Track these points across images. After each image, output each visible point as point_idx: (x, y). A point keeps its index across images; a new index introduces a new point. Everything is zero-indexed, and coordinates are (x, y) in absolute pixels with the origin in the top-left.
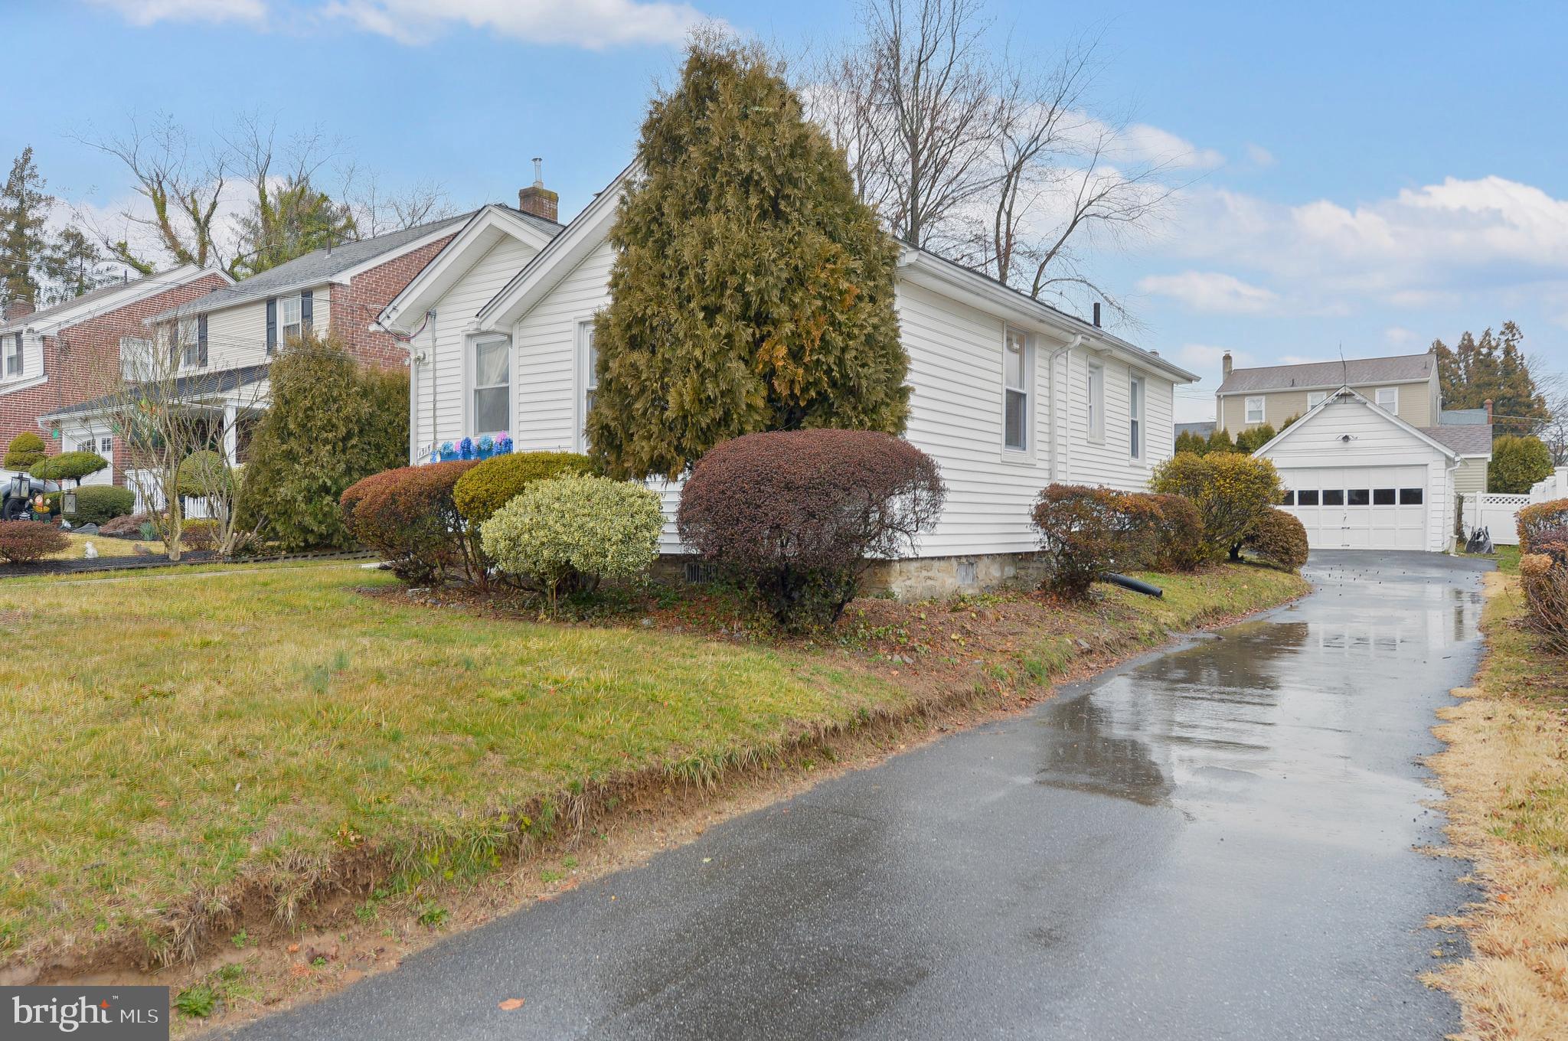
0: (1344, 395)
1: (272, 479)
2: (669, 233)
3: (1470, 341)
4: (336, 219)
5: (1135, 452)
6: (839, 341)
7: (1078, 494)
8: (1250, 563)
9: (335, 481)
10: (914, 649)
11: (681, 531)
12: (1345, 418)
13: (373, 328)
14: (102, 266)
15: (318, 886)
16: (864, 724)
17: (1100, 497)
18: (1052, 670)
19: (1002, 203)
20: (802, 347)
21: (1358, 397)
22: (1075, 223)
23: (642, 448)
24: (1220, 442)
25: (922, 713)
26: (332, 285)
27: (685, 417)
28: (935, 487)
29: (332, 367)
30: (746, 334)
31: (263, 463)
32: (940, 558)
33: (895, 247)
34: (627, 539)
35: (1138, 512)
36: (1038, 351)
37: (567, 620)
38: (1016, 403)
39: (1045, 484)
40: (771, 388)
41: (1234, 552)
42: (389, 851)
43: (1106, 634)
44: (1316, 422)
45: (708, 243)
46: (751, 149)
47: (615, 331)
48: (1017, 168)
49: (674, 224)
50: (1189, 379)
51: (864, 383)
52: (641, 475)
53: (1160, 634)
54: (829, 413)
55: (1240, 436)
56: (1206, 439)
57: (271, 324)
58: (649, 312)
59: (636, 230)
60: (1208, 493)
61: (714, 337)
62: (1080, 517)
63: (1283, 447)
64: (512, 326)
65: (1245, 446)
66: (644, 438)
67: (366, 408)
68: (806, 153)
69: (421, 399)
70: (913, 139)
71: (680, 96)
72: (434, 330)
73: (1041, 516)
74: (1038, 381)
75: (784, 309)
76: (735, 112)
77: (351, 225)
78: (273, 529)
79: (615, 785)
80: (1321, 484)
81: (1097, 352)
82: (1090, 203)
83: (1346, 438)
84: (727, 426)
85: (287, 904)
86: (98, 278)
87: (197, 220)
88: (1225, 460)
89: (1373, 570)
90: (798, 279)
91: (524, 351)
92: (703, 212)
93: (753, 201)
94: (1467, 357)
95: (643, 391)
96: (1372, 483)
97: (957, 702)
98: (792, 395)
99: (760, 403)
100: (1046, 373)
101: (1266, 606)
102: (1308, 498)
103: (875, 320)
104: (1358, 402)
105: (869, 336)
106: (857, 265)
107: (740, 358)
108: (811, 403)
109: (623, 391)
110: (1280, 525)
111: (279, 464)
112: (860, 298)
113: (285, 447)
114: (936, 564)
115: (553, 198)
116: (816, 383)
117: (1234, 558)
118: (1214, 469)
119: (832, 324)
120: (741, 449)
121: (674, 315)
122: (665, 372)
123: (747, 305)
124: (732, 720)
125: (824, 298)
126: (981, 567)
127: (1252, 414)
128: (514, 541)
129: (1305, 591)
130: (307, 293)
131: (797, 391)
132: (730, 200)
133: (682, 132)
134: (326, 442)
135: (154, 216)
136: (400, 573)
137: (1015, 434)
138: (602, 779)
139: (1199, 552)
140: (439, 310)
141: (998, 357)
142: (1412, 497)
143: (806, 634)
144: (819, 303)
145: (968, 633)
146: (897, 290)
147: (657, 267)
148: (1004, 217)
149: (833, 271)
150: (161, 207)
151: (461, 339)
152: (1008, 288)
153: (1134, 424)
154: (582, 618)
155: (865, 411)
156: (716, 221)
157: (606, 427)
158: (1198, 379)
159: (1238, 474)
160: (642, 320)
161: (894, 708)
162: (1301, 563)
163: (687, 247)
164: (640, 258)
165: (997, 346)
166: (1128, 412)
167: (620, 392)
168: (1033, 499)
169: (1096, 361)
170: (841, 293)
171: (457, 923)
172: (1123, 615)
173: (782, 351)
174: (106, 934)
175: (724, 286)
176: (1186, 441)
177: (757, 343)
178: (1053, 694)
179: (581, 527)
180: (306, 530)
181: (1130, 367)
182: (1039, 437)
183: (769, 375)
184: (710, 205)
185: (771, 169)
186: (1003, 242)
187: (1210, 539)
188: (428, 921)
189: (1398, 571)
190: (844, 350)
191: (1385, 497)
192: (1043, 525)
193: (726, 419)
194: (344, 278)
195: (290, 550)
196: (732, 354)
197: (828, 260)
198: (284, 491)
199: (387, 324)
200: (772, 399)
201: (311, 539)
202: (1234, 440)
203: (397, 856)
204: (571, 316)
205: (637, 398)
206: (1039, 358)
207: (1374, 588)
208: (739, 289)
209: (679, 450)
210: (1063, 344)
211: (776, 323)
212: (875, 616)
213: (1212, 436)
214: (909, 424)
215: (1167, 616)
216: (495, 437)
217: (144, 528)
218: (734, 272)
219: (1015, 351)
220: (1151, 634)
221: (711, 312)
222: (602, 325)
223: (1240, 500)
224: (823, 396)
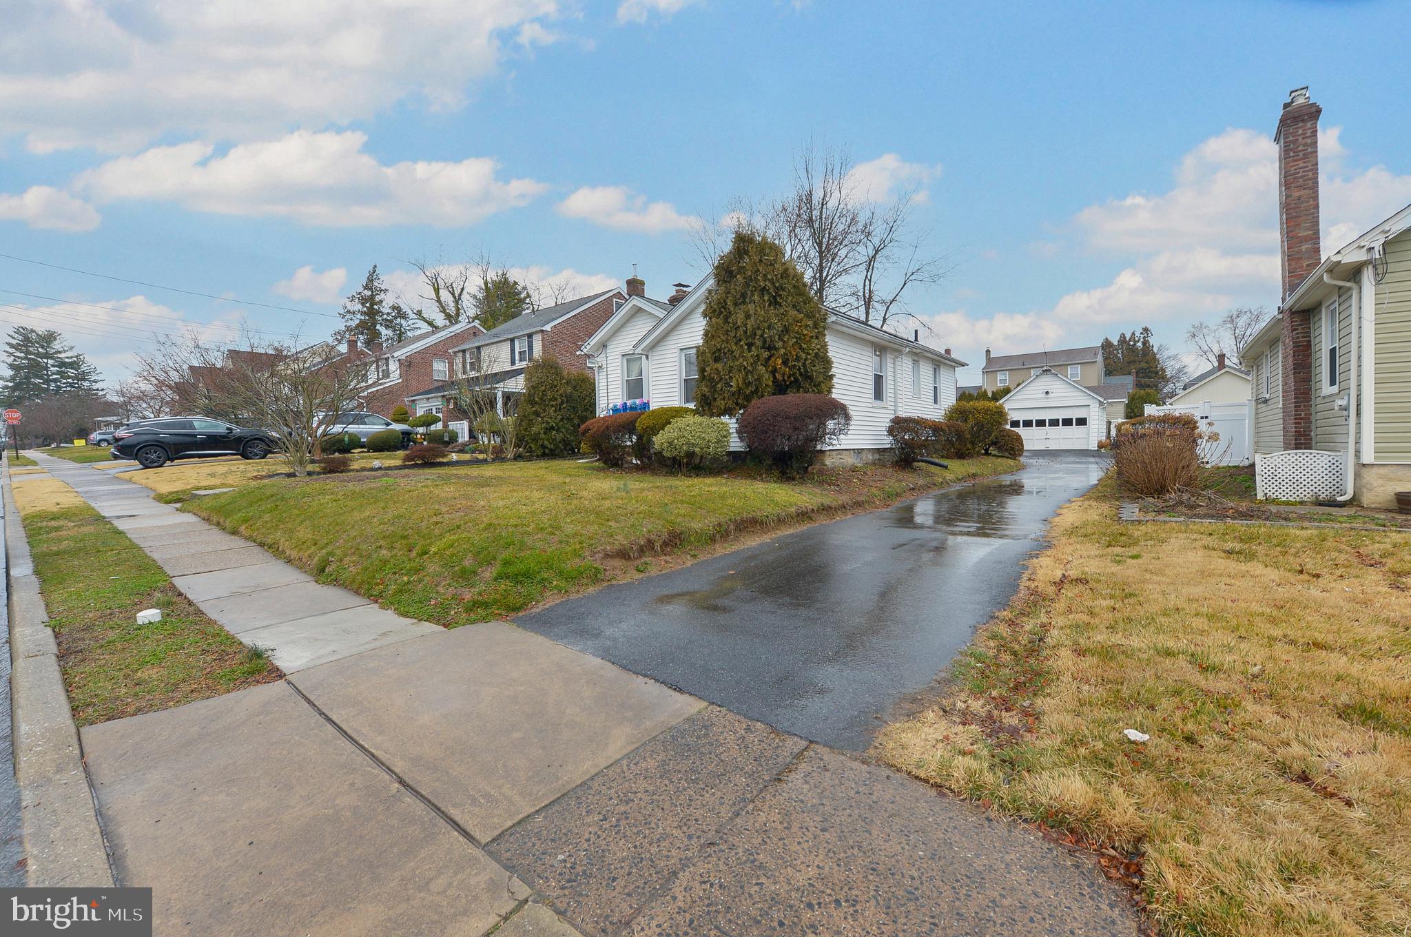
0: (1046, 370)
1: (529, 424)
2: (730, 313)
3: (1125, 338)
4: (520, 293)
5: (936, 402)
6: (804, 356)
7: (908, 420)
8: (994, 456)
9: (557, 424)
10: (838, 485)
11: (740, 438)
12: (1047, 382)
13: (578, 353)
14: (410, 322)
15: (665, 542)
16: (823, 509)
17: (920, 422)
18: (897, 495)
19: (867, 276)
20: (788, 359)
21: (1053, 371)
22: (905, 284)
23: (721, 403)
24: (982, 395)
25: (845, 507)
26: (542, 331)
27: (739, 390)
28: (848, 418)
29: (553, 371)
30: (766, 354)
31: (524, 416)
32: (846, 450)
33: (826, 314)
34: (718, 441)
35: (936, 428)
36: (888, 356)
37: (691, 476)
38: (879, 380)
39: (893, 417)
40: (775, 377)
41: (987, 450)
42: (681, 534)
43: (921, 482)
44: (1032, 384)
45: (748, 316)
46: (765, 276)
47: (709, 355)
48: (874, 256)
49: (732, 309)
50: (963, 365)
51: (814, 373)
52: (719, 415)
53: (947, 483)
54: (799, 387)
55: (993, 392)
56: (976, 395)
57: (513, 351)
58: (723, 346)
59: (714, 311)
60: (971, 421)
61: (751, 356)
62: (908, 431)
63: (1015, 397)
64: (648, 351)
65: (997, 396)
66: (721, 399)
67: (569, 390)
68: (788, 276)
69: (601, 385)
70: (820, 244)
71: (731, 252)
72: (606, 353)
73: (891, 431)
74: (889, 369)
75: (781, 344)
76: (757, 260)
77: (528, 296)
78: (530, 447)
79: (742, 521)
80: (1034, 416)
81: (916, 354)
82: (913, 274)
83: (1047, 393)
84: (757, 394)
85: (658, 546)
86: (408, 328)
87: (455, 297)
88: (980, 404)
89: (1059, 459)
90: (786, 330)
91: (654, 362)
92: (744, 303)
93: (766, 298)
94: (1122, 347)
95: (721, 379)
96: (1061, 415)
97: (858, 504)
98: (784, 380)
99: (771, 383)
100: (892, 366)
101: (1000, 474)
102: (1028, 424)
103: (819, 347)
104: (1053, 374)
105: (816, 353)
106: (810, 323)
107: (762, 365)
108: (791, 382)
109: (711, 380)
110: (1009, 436)
111: (532, 417)
112: (812, 337)
113: (534, 409)
114: (844, 452)
115: (642, 283)
116: (794, 374)
117: (987, 453)
118: (974, 409)
119: (800, 349)
120: (766, 403)
121: (734, 348)
122: (730, 371)
123: (765, 342)
124: (777, 504)
125: (797, 338)
126: (864, 455)
127: (1002, 380)
128: (670, 443)
129: (1023, 468)
130: (530, 336)
131: (786, 378)
132: (756, 298)
133: (733, 268)
134: (552, 406)
135: (434, 296)
136: (605, 462)
137: (878, 394)
138: (738, 518)
139: (968, 449)
140: (608, 344)
141: (870, 359)
142: (1082, 422)
143: (794, 479)
144: (795, 340)
145: (861, 480)
146: (826, 332)
147: (725, 327)
148: (867, 282)
149: (800, 326)
150: (437, 291)
151: (620, 357)
152: (870, 326)
153: (935, 388)
154: (698, 475)
155: (814, 386)
156: (751, 307)
157: (705, 395)
158: (968, 365)
159: (986, 411)
160: (720, 350)
161: (834, 504)
162: (1020, 455)
163: (739, 317)
164: (717, 324)
165: (870, 354)
166: (932, 382)
167: (709, 380)
168: (887, 424)
169: (916, 358)
170: (804, 335)
171: (702, 557)
172: (929, 474)
173: (780, 361)
174: (617, 547)
175: (755, 334)
176: (964, 395)
177: (770, 357)
178: (898, 503)
179: (699, 437)
180: (543, 446)
181: (933, 360)
182: (889, 395)
183: (774, 372)
184: (747, 300)
185: (773, 284)
186: (867, 295)
187: (973, 443)
188: (694, 556)
189: (1072, 459)
190: (806, 360)
191: (1068, 422)
192: (892, 435)
193: (757, 390)
194: (548, 328)
195: (538, 456)
196: (759, 363)
197: (798, 322)
198: (535, 429)
199: (585, 350)
200: (775, 381)
201: (547, 451)
202: (990, 395)
203: (683, 536)
204: (676, 346)
205: (717, 383)
206: (889, 359)
207: (1057, 466)
208: (762, 336)
209: (737, 404)
210: (900, 352)
211: (777, 349)
212: (821, 472)
213: (978, 394)
214: (834, 390)
215: (949, 476)
216: (638, 401)
217: (467, 448)
218: (759, 328)
219: (878, 356)
220: (942, 483)
221: (750, 345)
222: (700, 352)
223: (987, 423)
224: (796, 380)
